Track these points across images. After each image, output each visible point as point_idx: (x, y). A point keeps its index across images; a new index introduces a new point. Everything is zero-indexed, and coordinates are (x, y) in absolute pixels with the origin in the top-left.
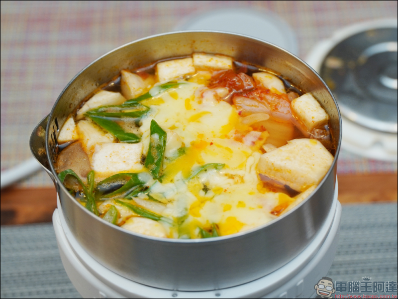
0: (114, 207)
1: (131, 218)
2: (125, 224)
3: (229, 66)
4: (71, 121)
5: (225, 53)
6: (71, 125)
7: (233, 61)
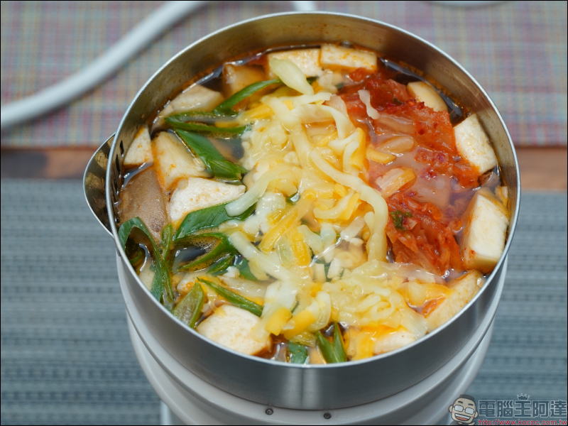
0: (200, 285)
1: (223, 306)
2: (214, 315)
3: (372, 66)
4: (145, 134)
5: (369, 43)
6: (145, 139)
7: (379, 56)
